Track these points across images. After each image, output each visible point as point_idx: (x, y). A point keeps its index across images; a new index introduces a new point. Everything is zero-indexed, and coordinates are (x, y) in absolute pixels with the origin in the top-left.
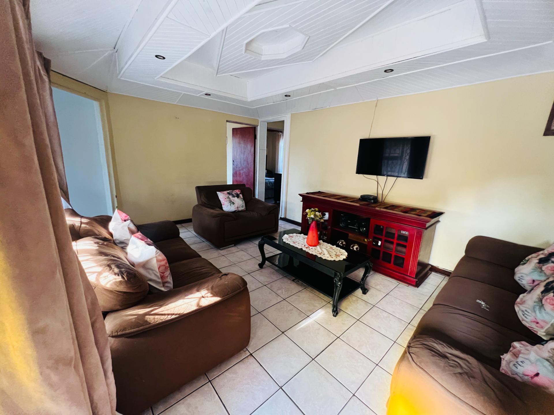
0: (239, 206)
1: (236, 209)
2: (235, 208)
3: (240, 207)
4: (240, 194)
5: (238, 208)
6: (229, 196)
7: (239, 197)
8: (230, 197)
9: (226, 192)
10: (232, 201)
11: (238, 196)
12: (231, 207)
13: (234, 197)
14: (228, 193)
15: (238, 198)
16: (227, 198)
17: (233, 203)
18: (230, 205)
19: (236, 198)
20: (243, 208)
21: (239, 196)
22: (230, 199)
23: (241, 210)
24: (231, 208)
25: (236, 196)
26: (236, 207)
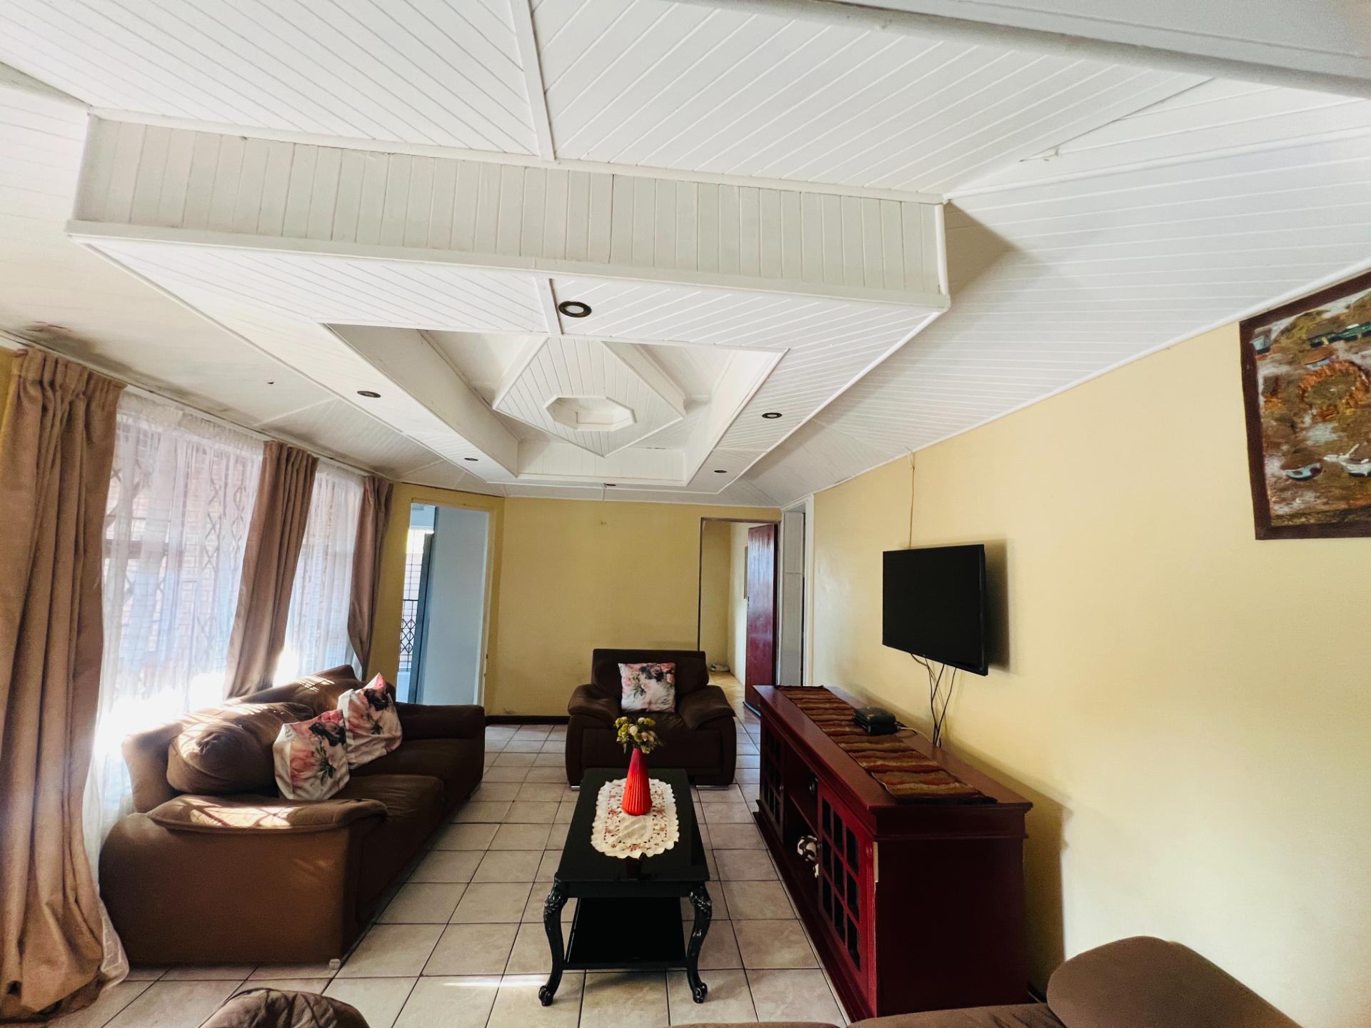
0: (653, 701)
1: (645, 706)
2: (644, 704)
3: (656, 704)
4: (669, 672)
5: (650, 703)
6: (639, 675)
7: (662, 678)
8: (642, 677)
9: (638, 666)
10: (642, 686)
11: (660, 677)
12: (636, 700)
13: (650, 677)
14: (643, 670)
15: (659, 682)
16: (634, 678)
17: (643, 691)
18: (633, 695)
19: (654, 681)
20: (666, 707)
21: (665, 677)
22: (639, 681)
23: (658, 709)
24: (634, 702)
25: (656, 678)
26: (647, 700)
